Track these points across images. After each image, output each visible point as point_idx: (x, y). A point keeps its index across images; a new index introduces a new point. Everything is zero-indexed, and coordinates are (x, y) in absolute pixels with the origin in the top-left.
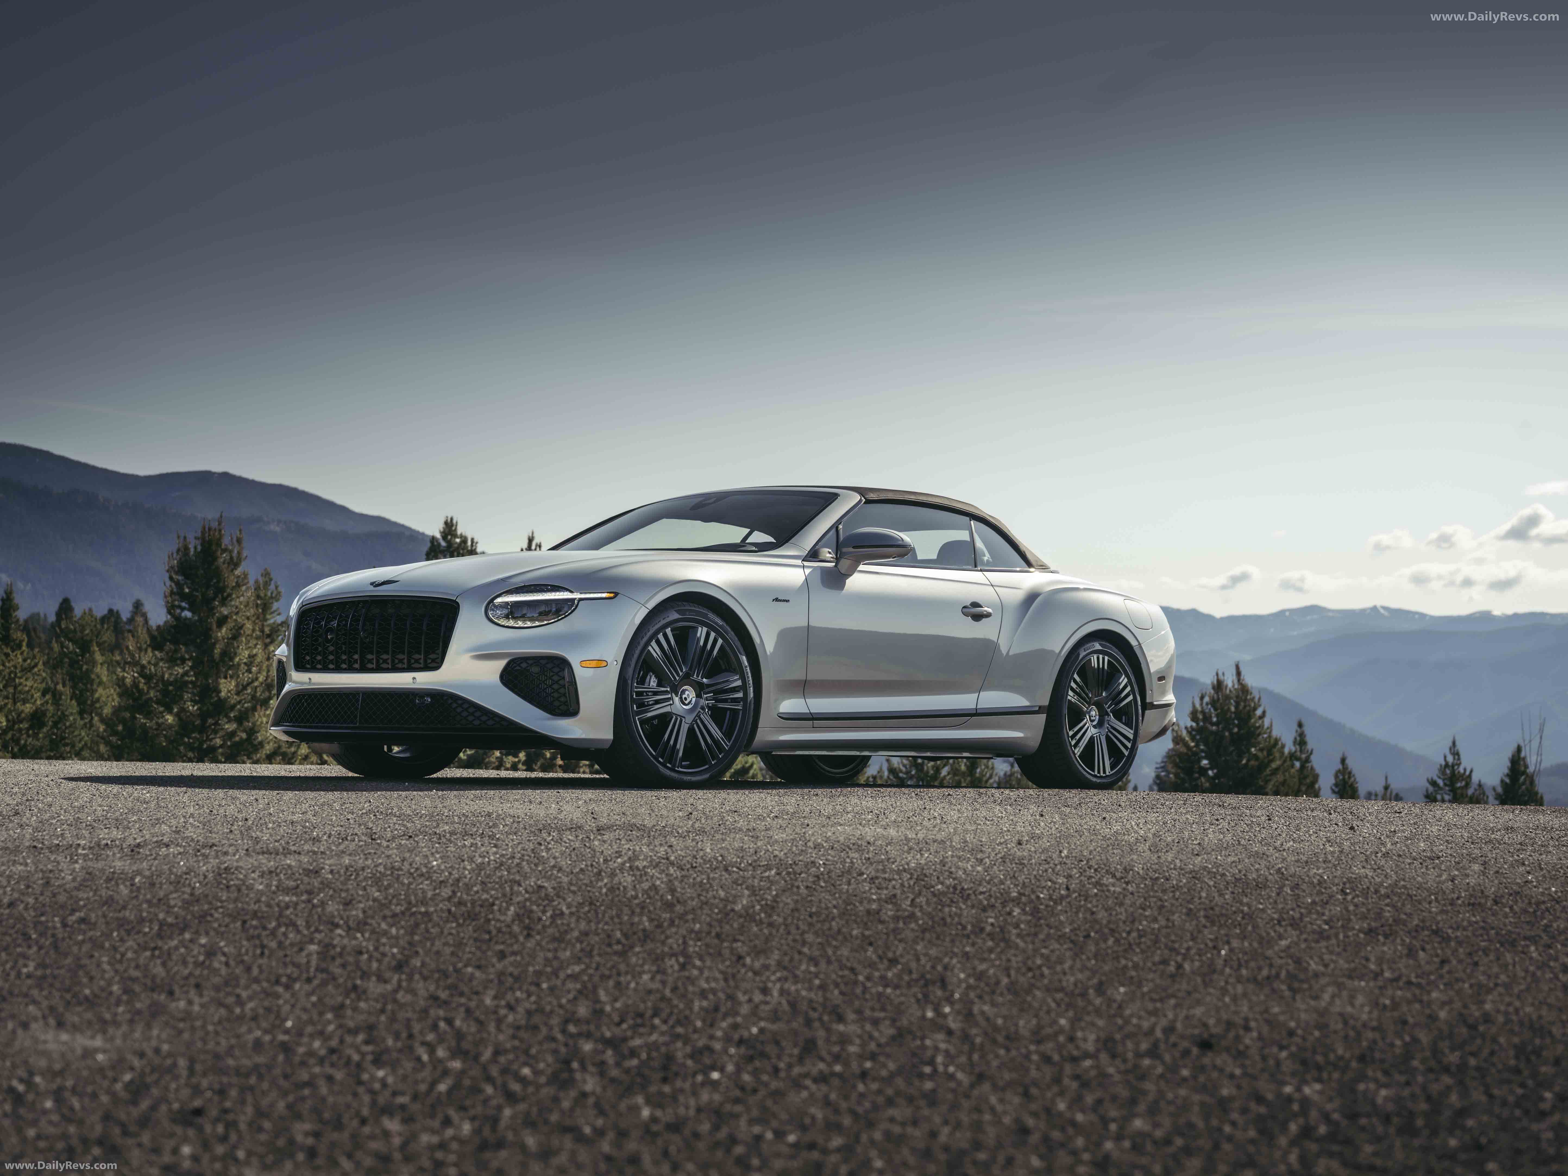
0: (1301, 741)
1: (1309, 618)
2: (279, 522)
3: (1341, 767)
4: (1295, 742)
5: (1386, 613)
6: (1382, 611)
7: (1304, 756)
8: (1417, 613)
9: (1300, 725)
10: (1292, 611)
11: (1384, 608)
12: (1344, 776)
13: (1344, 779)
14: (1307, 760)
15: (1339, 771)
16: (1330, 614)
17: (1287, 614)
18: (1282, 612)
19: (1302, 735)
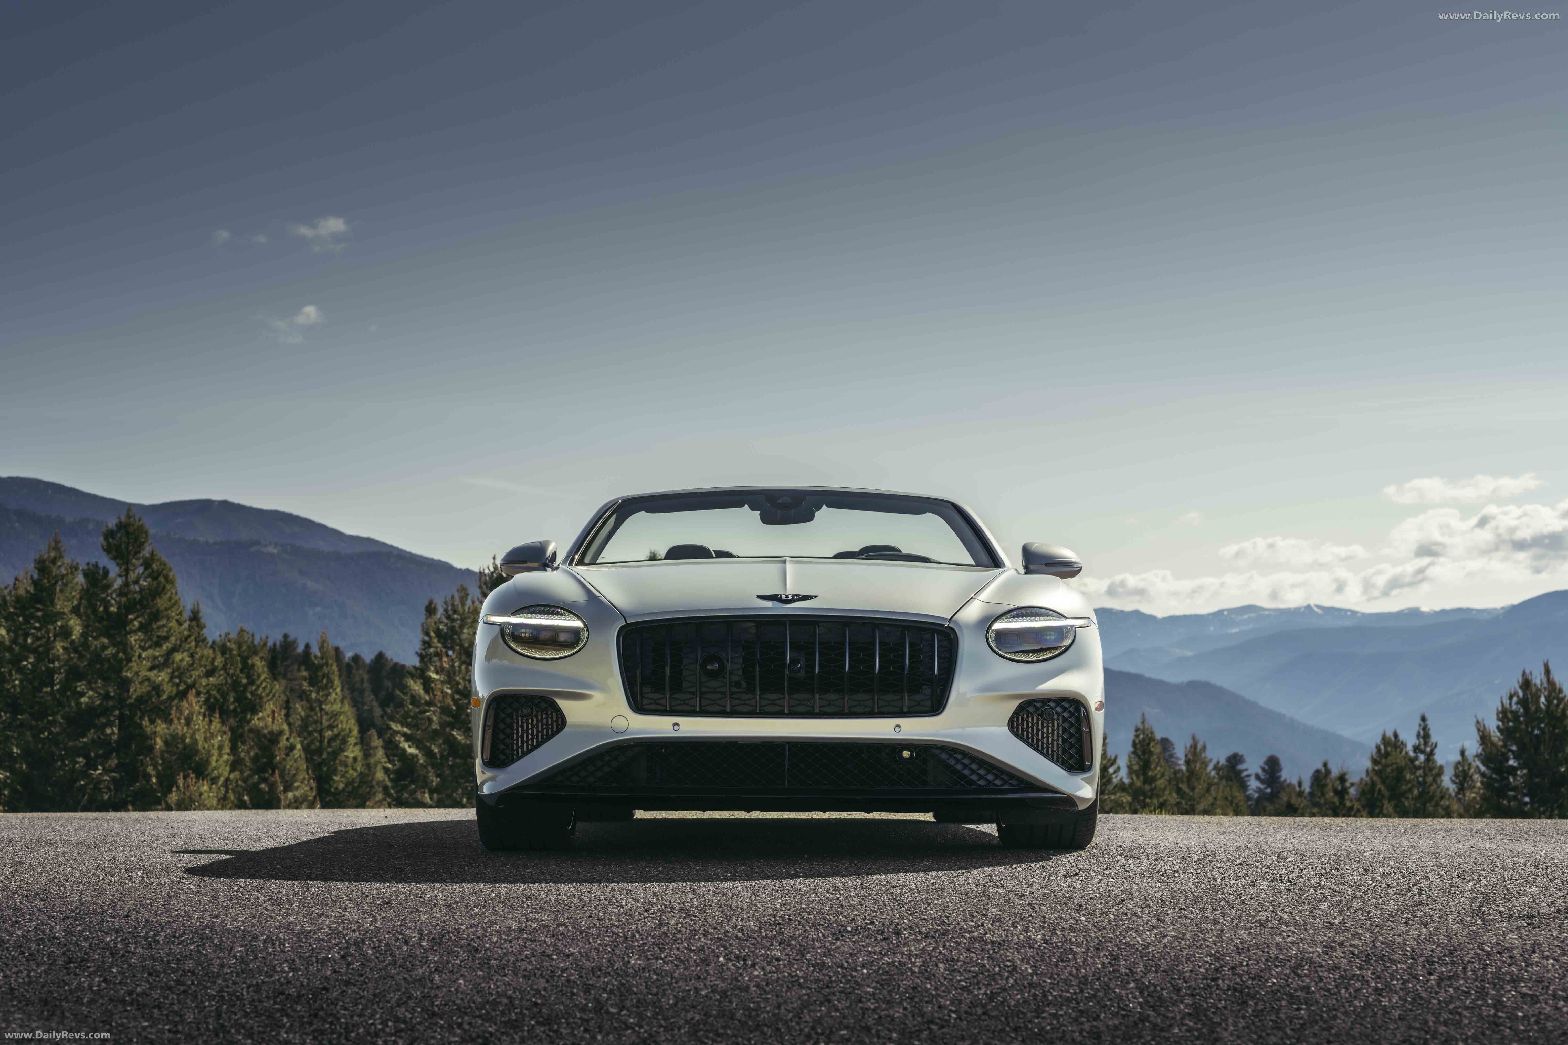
0: (1425, 735)
1: (1246, 617)
2: (276, 545)
3: (1459, 758)
4: (1418, 736)
5: (1319, 611)
6: (1316, 609)
7: (1428, 749)
8: (1346, 611)
9: (1423, 719)
10: (1231, 611)
11: (1318, 606)
12: (1463, 767)
13: (1464, 771)
14: (1432, 753)
15: (1459, 763)
16: (1267, 613)
17: (1226, 613)
18: (1221, 612)
19: (1425, 728)
